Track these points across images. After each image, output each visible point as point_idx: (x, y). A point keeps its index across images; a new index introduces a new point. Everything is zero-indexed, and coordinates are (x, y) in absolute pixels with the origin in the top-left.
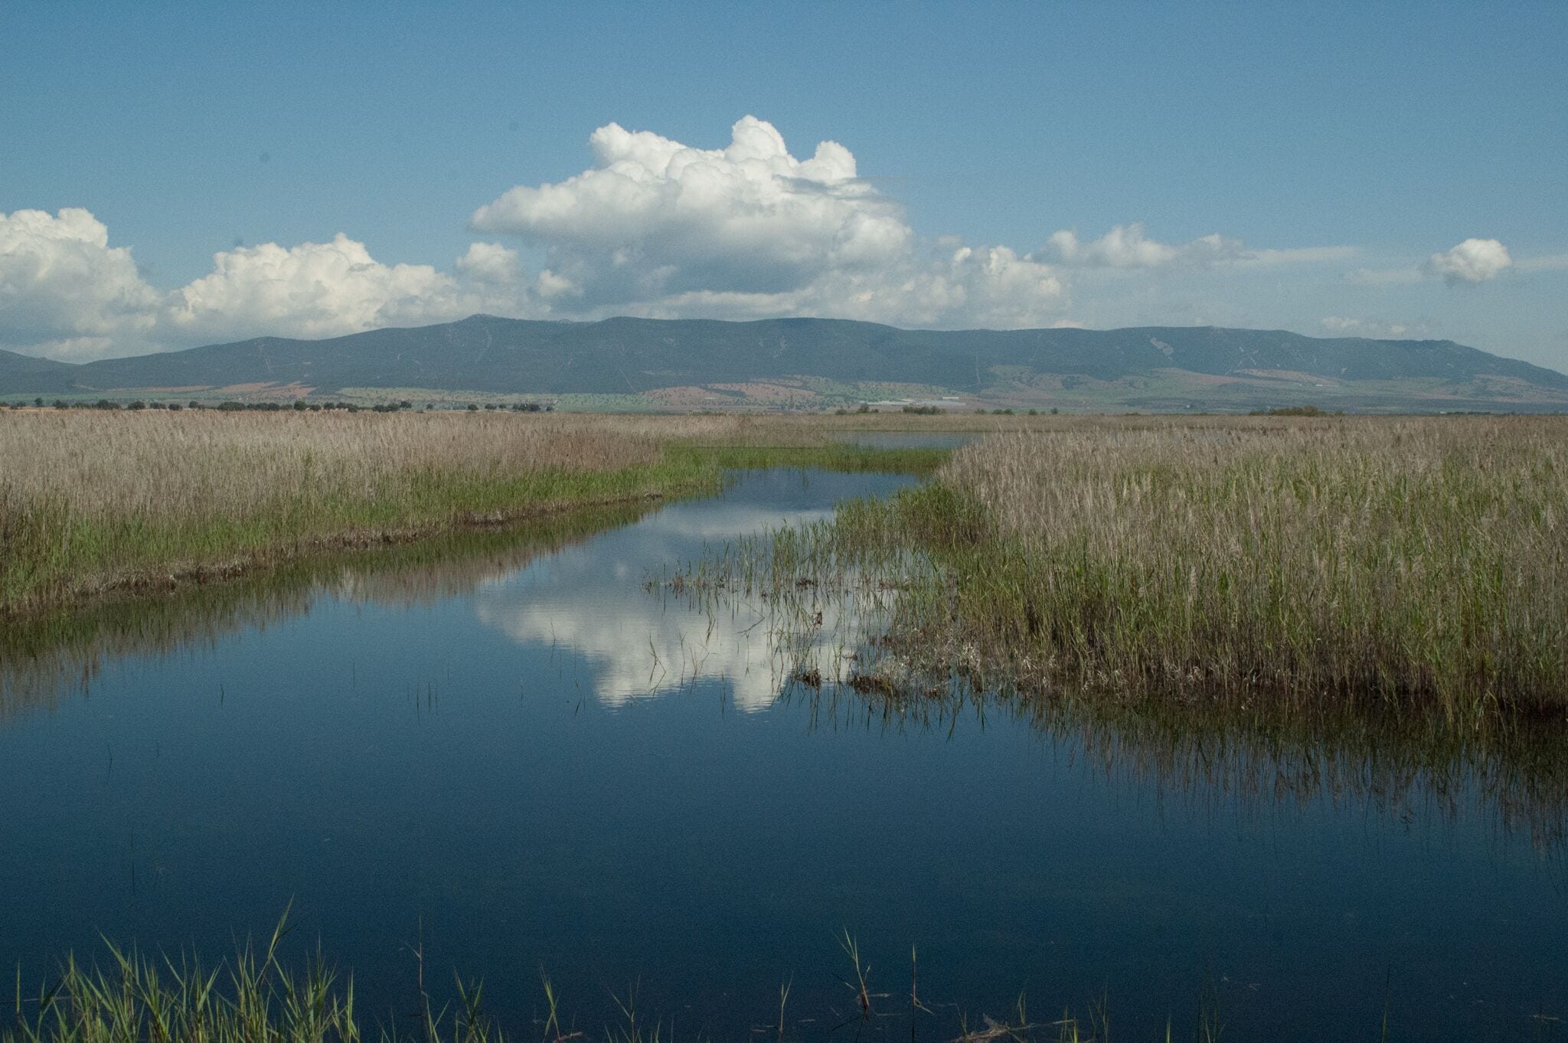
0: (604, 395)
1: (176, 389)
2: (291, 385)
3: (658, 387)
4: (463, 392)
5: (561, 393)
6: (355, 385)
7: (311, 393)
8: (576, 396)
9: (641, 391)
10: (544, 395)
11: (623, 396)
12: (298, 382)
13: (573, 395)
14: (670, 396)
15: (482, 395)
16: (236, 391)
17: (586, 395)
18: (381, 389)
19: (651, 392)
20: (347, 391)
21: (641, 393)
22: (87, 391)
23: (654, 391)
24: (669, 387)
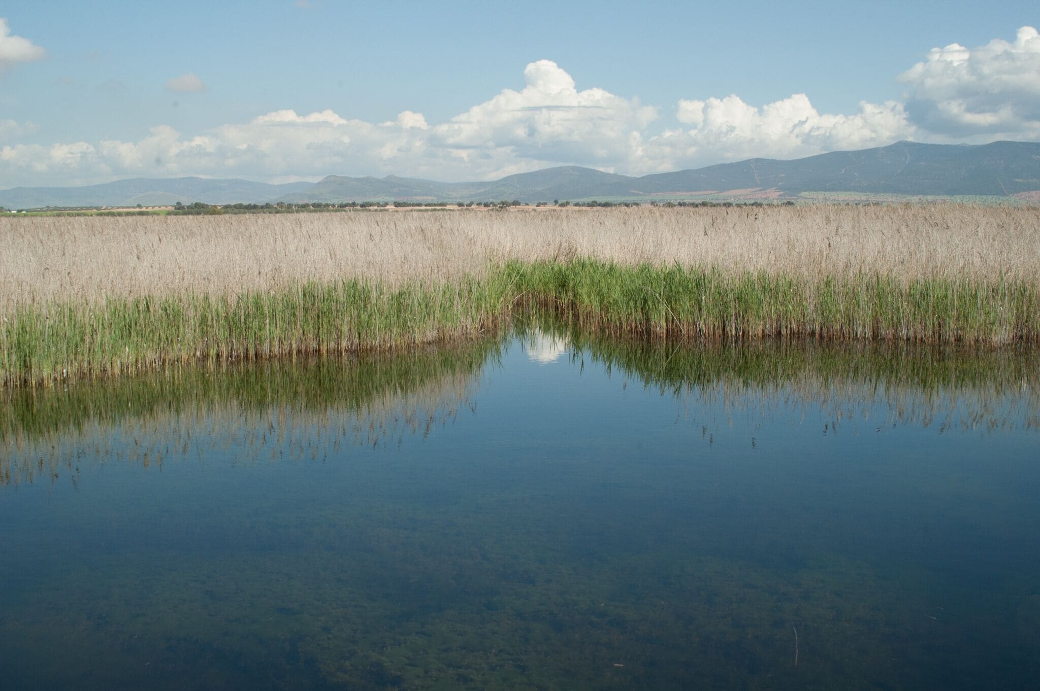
0: (984, 197)
1: (694, 193)
2: (768, 191)
3: (1025, 190)
4: (884, 194)
5: (953, 195)
6: (810, 190)
7: (780, 196)
8: (963, 197)
9: (1011, 193)
10: (941, 196)
11: (998, 197)
12: (774, 188)
13: (961, 196)
14: (1032, 197)
15: (897, 197)
16: (731, 195)
17: (970, 196)
18: (827, 193)
19: (1019, 194)
20: (804, 194)
21: (1011, 195)
22: (638, 195)
23: (1021, 193)
24: (1033, 190)
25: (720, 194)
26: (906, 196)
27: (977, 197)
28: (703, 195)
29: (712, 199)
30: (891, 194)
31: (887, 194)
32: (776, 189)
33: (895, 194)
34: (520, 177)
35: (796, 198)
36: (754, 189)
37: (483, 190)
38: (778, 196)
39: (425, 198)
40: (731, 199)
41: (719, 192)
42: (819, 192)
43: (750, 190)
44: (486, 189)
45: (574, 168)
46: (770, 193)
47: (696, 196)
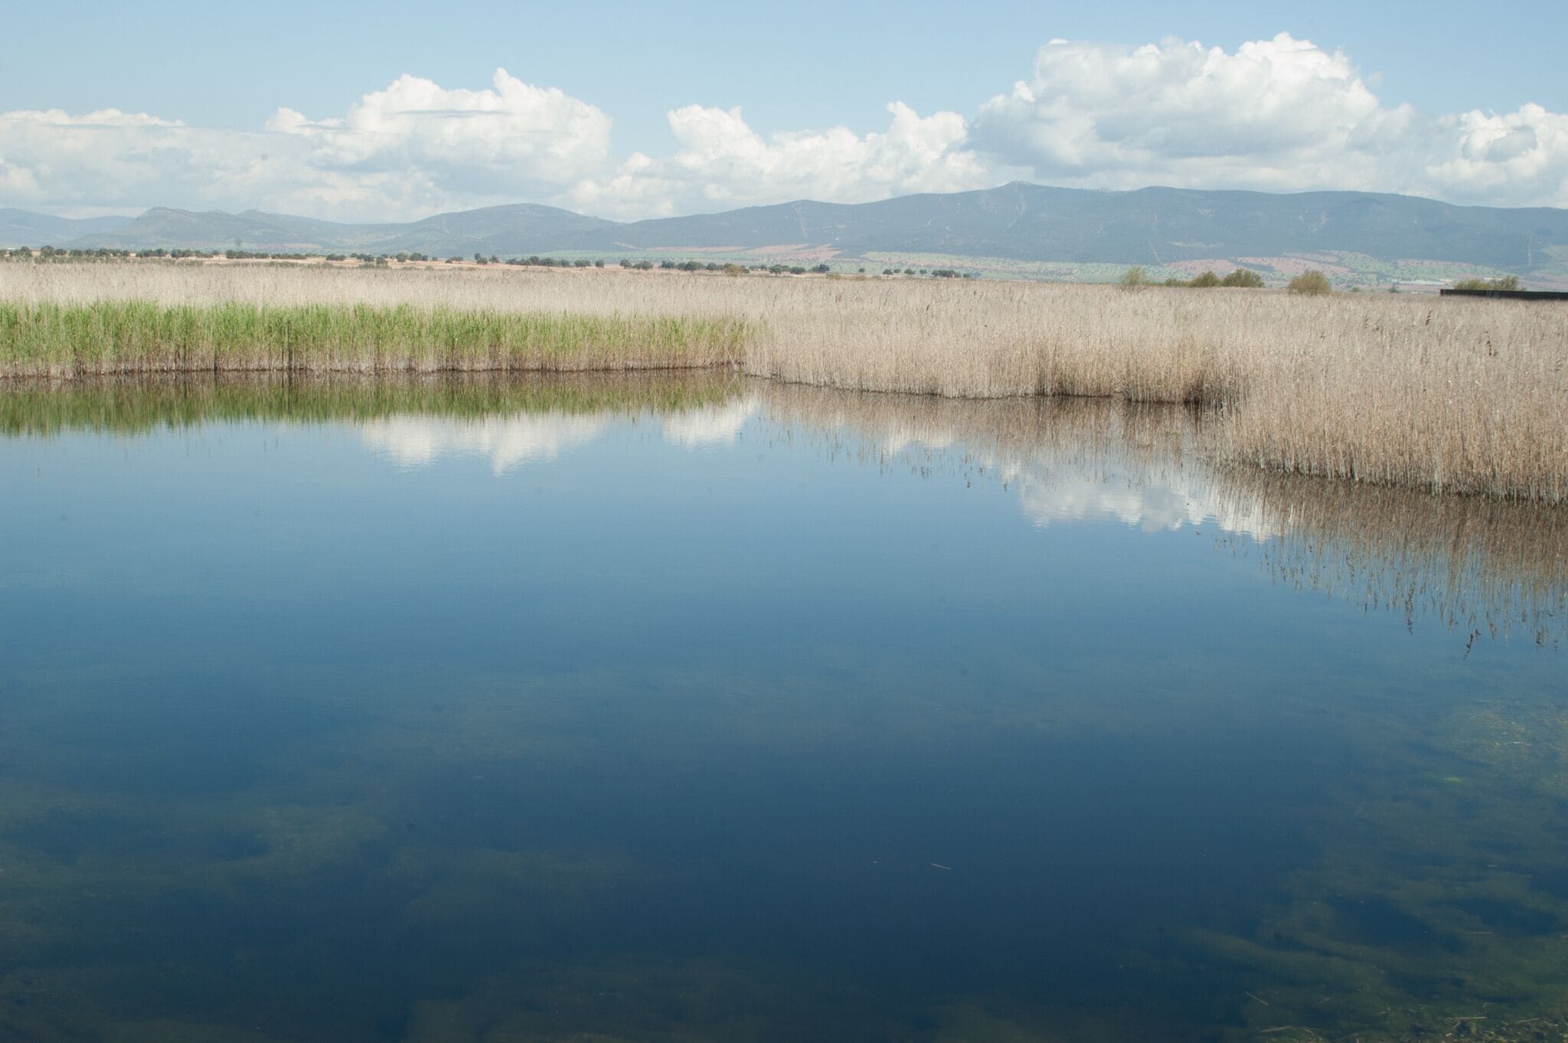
1: (710, 249)
3: (1185, 259)
4: (986, 259)
5: (1084, 263)
6: (880, 249)
7: (835, 256)
10: (1066, 264)
12: (828, 245)
15: (1004, 263)
16: (764, 253)
18: (904, 254)
19: (1177, 264)
20: (871, 255)
21: (1165, 265)
22: (628, 250)
23: (1181, 263)
24: (1196, 259)
25: (747, 252)
26: (1018, 261)
27: (1118, 267)
28: (722, 252)
29: (735, 259)
30: (996, 259)
31: (990, 259)
32: (830, 247)
33: (1003, 259)
34: (451, 218)
35: (859, 260)
36: (799, 246)
37: (393, 236)
38: (833, 257)
39: (305, 246)
40: (763, 259)
41: (746, 249)
42: (893, 253)
43: (794, 247)
44: (400, 235)
45: (533, 207)
46: (821, 251)
47: (711, 253)
